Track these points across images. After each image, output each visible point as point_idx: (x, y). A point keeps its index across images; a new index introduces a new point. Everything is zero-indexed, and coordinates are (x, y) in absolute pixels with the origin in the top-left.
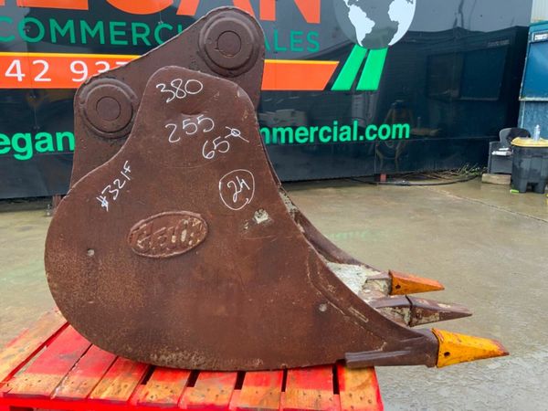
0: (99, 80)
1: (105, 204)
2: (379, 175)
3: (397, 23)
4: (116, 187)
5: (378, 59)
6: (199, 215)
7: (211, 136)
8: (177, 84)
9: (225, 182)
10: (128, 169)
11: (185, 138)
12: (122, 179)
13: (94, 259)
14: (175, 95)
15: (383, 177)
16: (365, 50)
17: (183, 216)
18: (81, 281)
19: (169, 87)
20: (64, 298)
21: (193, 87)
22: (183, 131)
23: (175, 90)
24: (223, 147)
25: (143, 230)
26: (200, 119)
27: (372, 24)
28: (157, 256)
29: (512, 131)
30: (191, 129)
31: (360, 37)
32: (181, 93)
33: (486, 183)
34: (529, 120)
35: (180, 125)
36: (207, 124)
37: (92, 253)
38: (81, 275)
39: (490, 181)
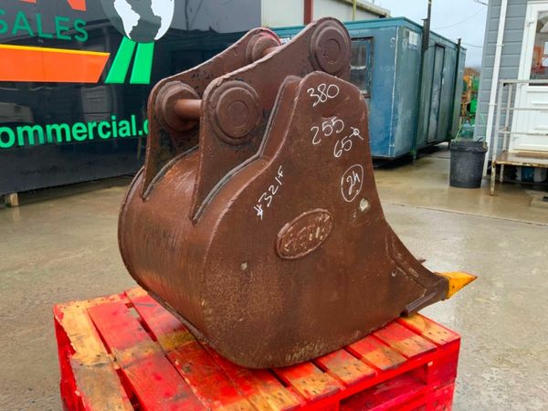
0: (230, 83)
1: (260, 213)
3: (160, 18)
4: (270, 193)
5: (146, 53)
6: (326, 211)
7: (340, 136)
8: (322, 89)
9: (345, 177)
10: (281, 175)
11: (324, 139)
12: (276, 184)
13: (247, 272)
14: (320, 99)
16: (133, 44)
17: (317, 214)
18: (234, 300)
19: (316, 92)
20: (217, 323)
21: (332, 91)
22: (323, 133)
23: (320, 94)
24: (347, 146)
25: (290, 233)
26: (334, 121)
27: (137, 17)
28: (297, 256)
30: (328, 130)
31: (128, 29)
32: (323, 98)
35: (321, 129)
36: (338, 126)
37: (245, 266)
38: (235, 293)
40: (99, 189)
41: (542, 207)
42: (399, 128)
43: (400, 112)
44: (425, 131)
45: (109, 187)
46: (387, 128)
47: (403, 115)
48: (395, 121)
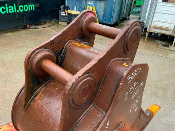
2: (27, 25)
8: (134, 74)
9: (133, 104)
10: (108, 124)
14: (132, 78)
15: (28, 26)
19: (131, 76)
26: (135, 84)
29: (64, 6)
30: (132, 90)
33: (61, 25)
34: (69, 3)
35: (129, 92)
39: (62, 24)
40: (2, 34)
41: (162, 48)
42: (115, 14)
43: (116, 7)
44: (123, 14)
45: (7, 33)
46: (111, 13)
47: (117, 8)
48: (114, 11)
